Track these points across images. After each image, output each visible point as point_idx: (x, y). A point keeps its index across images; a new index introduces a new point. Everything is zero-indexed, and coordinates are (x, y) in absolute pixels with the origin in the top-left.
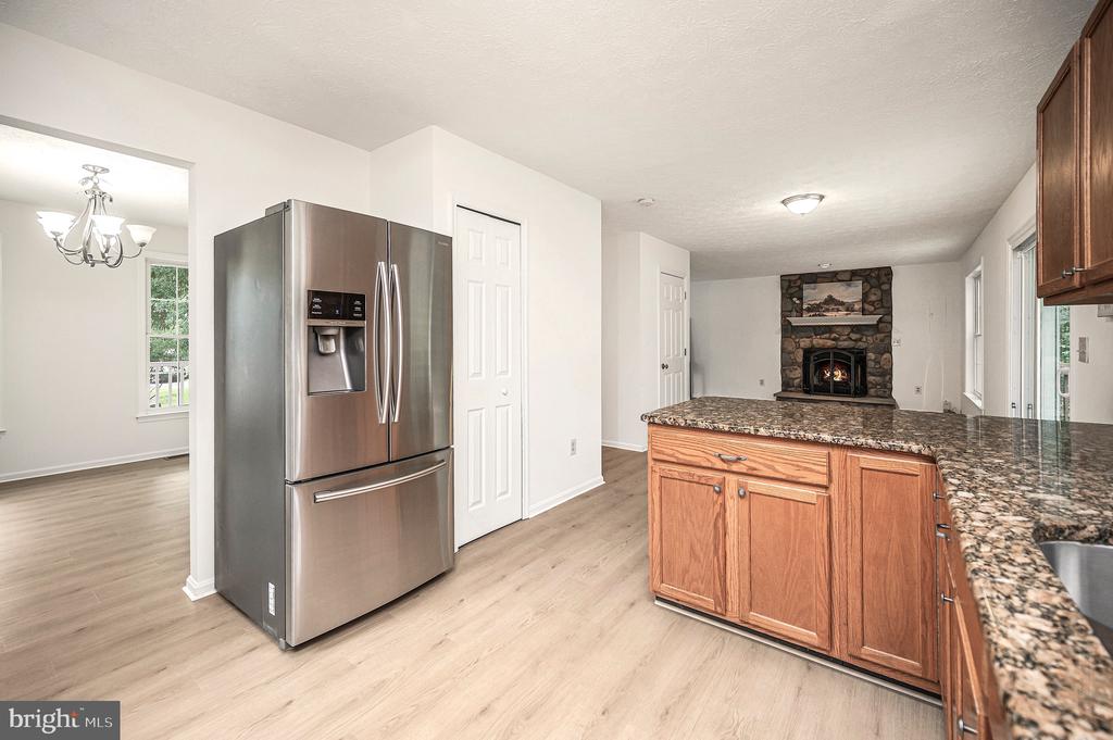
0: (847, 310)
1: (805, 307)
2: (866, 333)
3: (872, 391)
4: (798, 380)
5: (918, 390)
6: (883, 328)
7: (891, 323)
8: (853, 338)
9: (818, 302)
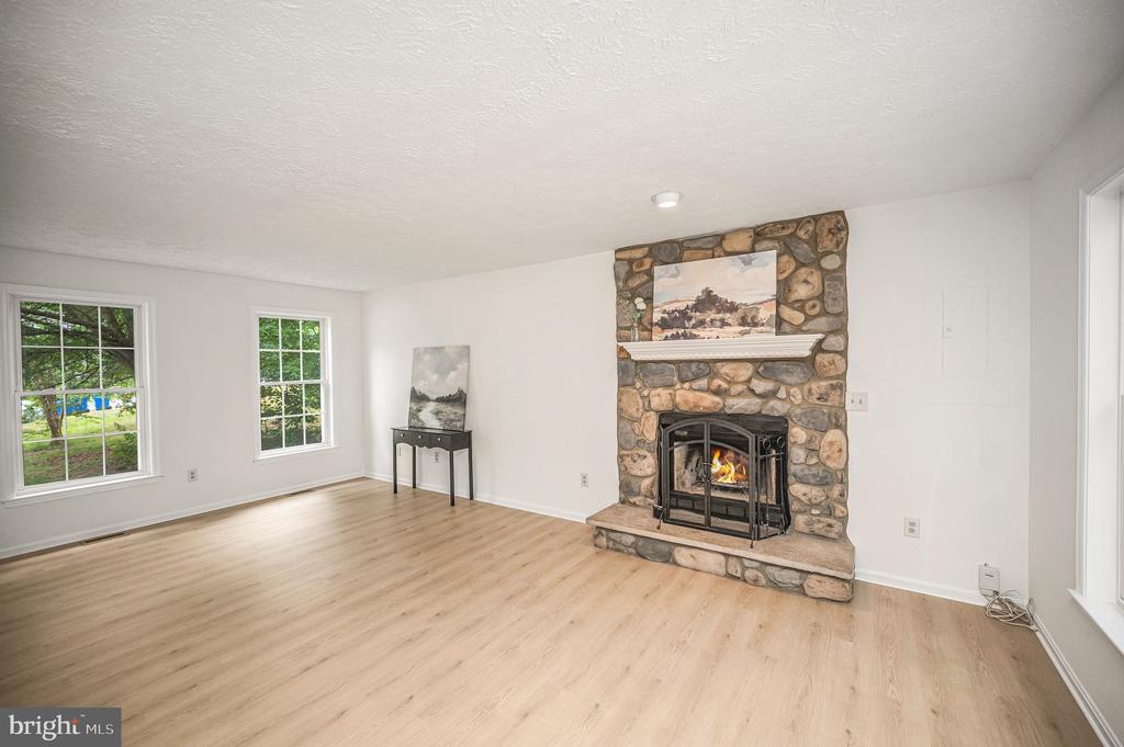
0: (743, 322)
1: (657, 317)
2: (786, 377)
3: (800, 521)
4: (648, 482)
5: (912, 528)
6: (826, 365)
7: (843, 353)
8: (758, 391)
9: (682, 306)
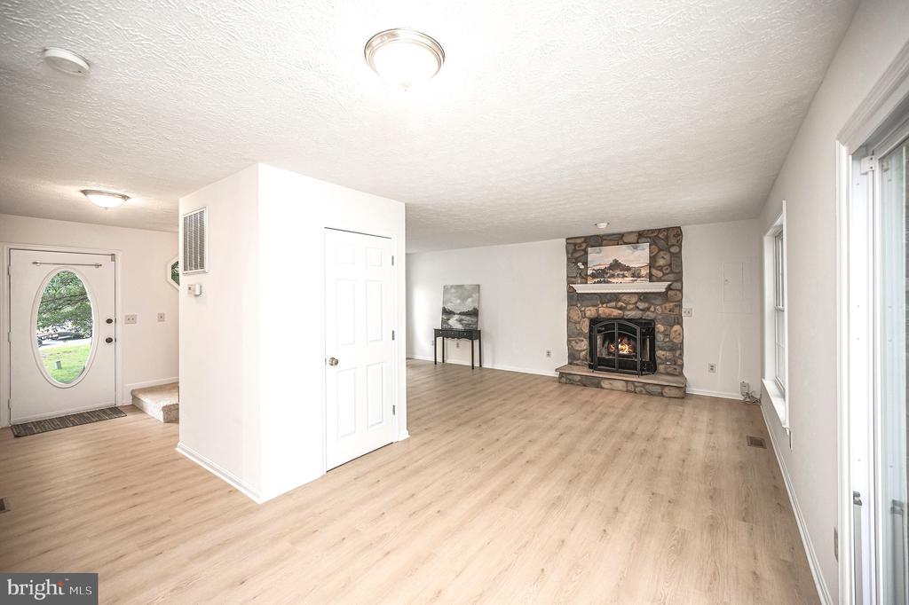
0: (633, 276)
1: (590, 272)
2: (653, 301)
3: (661, 368)
4: (584, 353)
5: (712, 368)
6: (673, 296)
7: (681, 291)
8: (641, 307)
9: (603, 267)
